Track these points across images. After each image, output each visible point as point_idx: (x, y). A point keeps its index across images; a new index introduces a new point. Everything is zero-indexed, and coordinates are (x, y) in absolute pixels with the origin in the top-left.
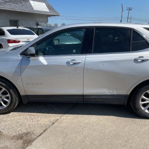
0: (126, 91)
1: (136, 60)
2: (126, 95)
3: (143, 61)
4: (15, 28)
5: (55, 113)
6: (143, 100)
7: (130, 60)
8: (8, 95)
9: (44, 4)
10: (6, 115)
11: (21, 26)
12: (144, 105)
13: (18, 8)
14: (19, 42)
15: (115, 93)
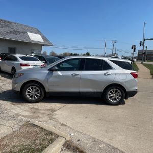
0: (101, 90)
1: (105, 74)
2: (100, 92)
3: (108, 75)
4: (25, 55)
5: (64, 103)
6: (109, 95)
7: (102, 74)
8: (40, 92)
9: (40, 35)
10: (37, 104)
11: (18, 53)
12: (110, 98)
13: (17, 38)
14: (29, 66)
15: (95, 91)
